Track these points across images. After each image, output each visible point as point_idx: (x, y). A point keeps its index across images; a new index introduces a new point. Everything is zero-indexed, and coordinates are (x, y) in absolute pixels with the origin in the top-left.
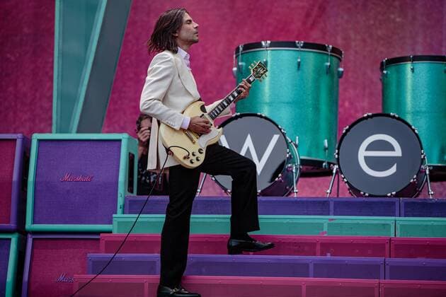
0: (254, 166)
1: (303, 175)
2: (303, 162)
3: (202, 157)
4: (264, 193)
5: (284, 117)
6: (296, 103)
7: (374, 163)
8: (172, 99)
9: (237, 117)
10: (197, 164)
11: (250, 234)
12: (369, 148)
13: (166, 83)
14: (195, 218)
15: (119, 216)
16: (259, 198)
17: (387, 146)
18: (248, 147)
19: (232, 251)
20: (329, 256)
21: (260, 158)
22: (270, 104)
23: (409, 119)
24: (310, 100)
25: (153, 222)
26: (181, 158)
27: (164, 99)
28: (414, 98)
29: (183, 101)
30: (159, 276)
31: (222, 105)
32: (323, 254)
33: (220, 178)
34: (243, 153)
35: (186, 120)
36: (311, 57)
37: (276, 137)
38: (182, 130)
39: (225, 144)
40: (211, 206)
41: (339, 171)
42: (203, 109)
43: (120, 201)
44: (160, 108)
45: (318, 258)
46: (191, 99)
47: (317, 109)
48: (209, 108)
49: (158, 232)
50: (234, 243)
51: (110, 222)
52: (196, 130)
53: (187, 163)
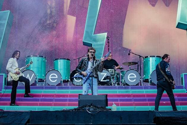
0: (29, 80)
1: (39, 81)
2: (39, 79)
3: (18, 79)
4: (31, 85)
5: (35, 70)
6: (38, 68)
7: (53, 79)
8: (13, 67)
9: (26, 70)
10: (17, 80)
11: (28, 93)
12: (51, 76)
13: (11, 64)
14: (17, 90)
15: (3, 90)
16: (30, 86)
17: (55, 76)
18: (28, 77)
19: (25, 97)
20: (43, 98)
21: (30, 78)
22: (32, 68)
23: (59, 71)
24: (40, 67)
25: (9, 91)
26: (14, 79)
27: (11, 67)
28: (60, 66)
29: (14, 68)
30: (10, 102)
31: (23, 69)
32: (42, 97)
33: (22, 82)
34: (27, 78)
35: (15, 71)
36: (40, 58)
37: (33, 74)
38: (14, 73)
39: (24, 76)
40: (21, 88)
41: (46, 81)
42: (19, 69)
43: (3, 87)
44: (10, 69)
45: (41, 98)
46: (16, 68)
47: (41, 68)
48: (20, 69)
49: (10, 93)
50: (26, 95)
51: (1, 91)
52: (17, 73)
53: (15, 80)
